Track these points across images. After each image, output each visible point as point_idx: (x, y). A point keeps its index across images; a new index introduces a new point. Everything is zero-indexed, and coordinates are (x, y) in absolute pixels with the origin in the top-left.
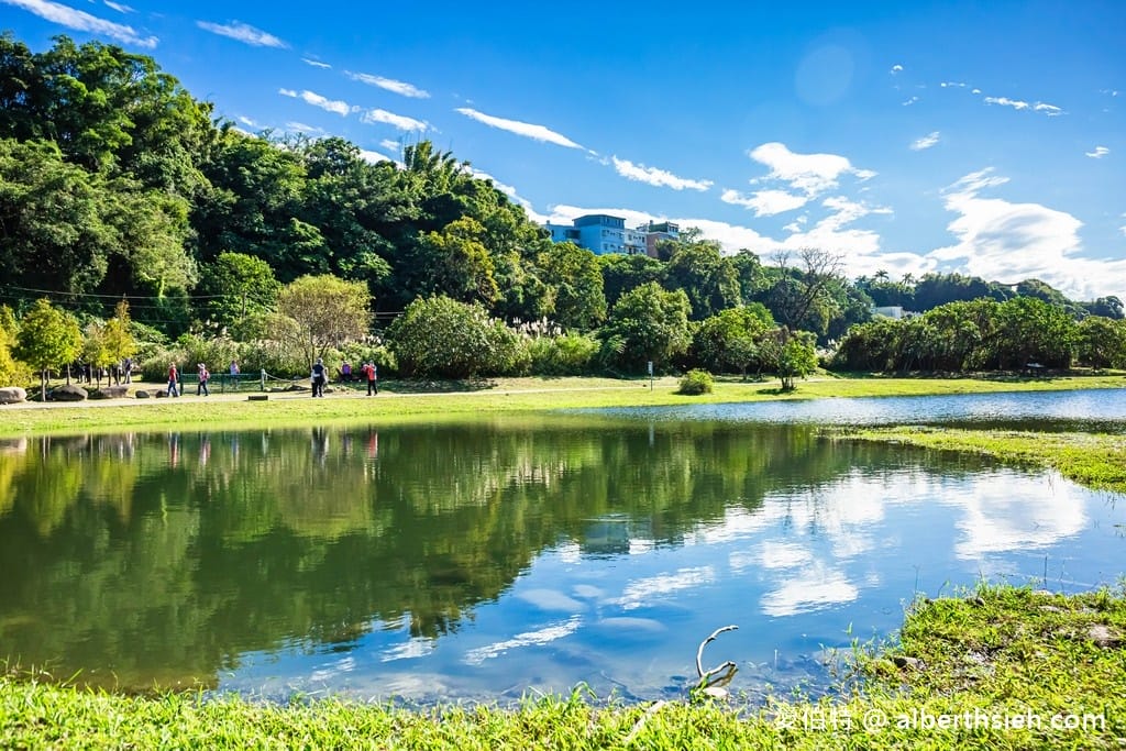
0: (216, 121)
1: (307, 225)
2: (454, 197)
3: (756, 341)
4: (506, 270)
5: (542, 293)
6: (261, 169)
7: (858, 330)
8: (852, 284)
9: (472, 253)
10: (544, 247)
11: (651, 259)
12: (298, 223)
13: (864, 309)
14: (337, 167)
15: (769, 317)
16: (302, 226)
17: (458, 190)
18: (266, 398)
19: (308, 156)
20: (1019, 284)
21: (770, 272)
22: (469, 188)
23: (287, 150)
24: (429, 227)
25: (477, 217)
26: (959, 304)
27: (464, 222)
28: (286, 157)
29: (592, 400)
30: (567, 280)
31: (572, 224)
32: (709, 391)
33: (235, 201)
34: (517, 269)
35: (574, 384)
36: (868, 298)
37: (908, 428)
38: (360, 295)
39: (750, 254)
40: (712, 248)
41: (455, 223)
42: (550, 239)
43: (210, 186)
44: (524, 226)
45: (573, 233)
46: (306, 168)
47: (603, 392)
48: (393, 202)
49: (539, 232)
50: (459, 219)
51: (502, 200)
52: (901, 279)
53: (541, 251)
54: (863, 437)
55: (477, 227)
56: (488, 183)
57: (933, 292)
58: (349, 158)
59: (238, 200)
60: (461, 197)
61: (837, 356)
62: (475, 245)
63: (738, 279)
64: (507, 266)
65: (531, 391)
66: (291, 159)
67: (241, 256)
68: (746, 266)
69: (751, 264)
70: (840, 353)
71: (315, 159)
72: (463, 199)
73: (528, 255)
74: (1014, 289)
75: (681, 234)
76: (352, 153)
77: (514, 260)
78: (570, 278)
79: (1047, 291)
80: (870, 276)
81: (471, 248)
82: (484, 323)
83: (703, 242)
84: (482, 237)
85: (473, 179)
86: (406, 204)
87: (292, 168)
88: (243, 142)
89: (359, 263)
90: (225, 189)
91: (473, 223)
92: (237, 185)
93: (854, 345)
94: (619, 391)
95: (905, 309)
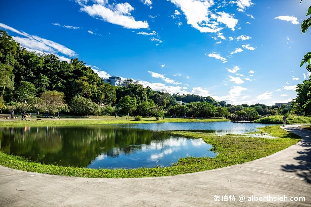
0: (21, 48)
1: (44, 75)
2: (81, 71)
3: (151, 109)
4: (94, 89)
5: (101, 94)
6: (33, 61)
7: (173, 107)
8: (172, 95)
9: (85, 85)
10: (102, 84)
11: (127, 88)
12: (42, 75)
13: (174, 101)
14: (53, 62)
15: (153, 102)
16: (43, 76)
17: (82, 69)
18: (41, 120)
19: (45, 58)
20: (206, 97)
21: (154, 92)
22: (85, 69)
23: (39, 56)
24: (75, 78)
25: (86, 76)
26: (193, 103)
27: (84, 77)
28: (39, 58)
29: (116, 122)
30: (107, 92)
31: (109, 78)
32: (141, 120)
33: (25, 68)
34: (96, 89)
35: (111, 118)
36: (175, 99)
37: (181, 131)
38: (62, 96)
39: (149, 87)
40: (141, 86)
41: (81, 77)
42: (104, 82)
43: (19, 64)
44: (98, 78)
45: (108, 80)
46: (44, 61)
47: (118, 120)
48: (67, 71)
49: (101, 80)
50: (82, 76)
51: (93, 72)
52: (182, 95)
53: (101, 85)
54: (173, 133)
55: (87, 78)
56: (90, 68)
57: (189, 99)
58: (56, 60)
59: (26, 68)
60: (83, 71)
61: (168, 113)
62: (86, 83)
63: (147, 93)
64: (93, 88)
65: (102, 119)
66: (41, 59)
67: (26, 82)
68: (148, 90)
69: (150, 90)
70: (169, 112)
71: (47, 59)
72: (84, 71)
73: (98, 85)
74: (205, 98)
75: (134, 82)
76: (56, 58)
77: (95, 86)
78: (108, 91)
79: (212, 99)
80: (176, 94)
81: (85, 83)
82: (91, 103)
83: (139, 84)
84: (88, 81)
85: (86, 67)
86: (69, 72)
87: (41, 61)
88: (28, 54)
89: (57, 85)
90: (23, 65)
91: (86, 77)
92: (26, 64)
93: (171, 111)
94: (121, 120)
95: (183, 102)
